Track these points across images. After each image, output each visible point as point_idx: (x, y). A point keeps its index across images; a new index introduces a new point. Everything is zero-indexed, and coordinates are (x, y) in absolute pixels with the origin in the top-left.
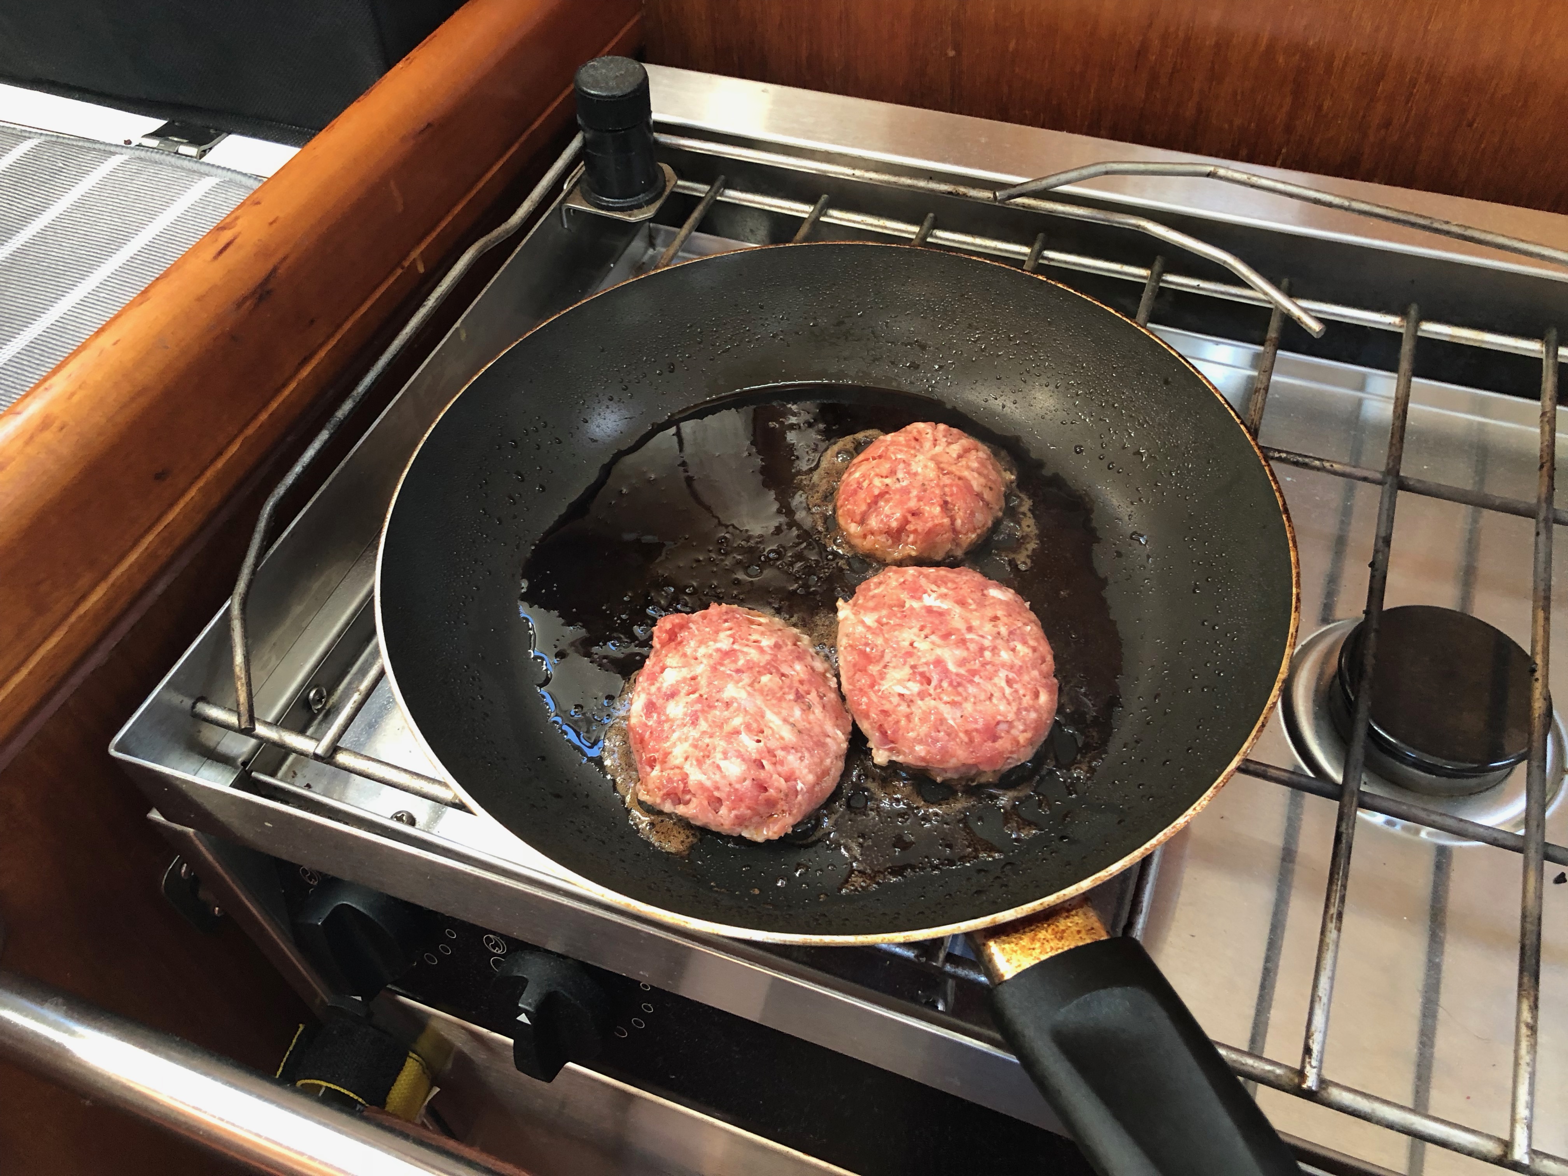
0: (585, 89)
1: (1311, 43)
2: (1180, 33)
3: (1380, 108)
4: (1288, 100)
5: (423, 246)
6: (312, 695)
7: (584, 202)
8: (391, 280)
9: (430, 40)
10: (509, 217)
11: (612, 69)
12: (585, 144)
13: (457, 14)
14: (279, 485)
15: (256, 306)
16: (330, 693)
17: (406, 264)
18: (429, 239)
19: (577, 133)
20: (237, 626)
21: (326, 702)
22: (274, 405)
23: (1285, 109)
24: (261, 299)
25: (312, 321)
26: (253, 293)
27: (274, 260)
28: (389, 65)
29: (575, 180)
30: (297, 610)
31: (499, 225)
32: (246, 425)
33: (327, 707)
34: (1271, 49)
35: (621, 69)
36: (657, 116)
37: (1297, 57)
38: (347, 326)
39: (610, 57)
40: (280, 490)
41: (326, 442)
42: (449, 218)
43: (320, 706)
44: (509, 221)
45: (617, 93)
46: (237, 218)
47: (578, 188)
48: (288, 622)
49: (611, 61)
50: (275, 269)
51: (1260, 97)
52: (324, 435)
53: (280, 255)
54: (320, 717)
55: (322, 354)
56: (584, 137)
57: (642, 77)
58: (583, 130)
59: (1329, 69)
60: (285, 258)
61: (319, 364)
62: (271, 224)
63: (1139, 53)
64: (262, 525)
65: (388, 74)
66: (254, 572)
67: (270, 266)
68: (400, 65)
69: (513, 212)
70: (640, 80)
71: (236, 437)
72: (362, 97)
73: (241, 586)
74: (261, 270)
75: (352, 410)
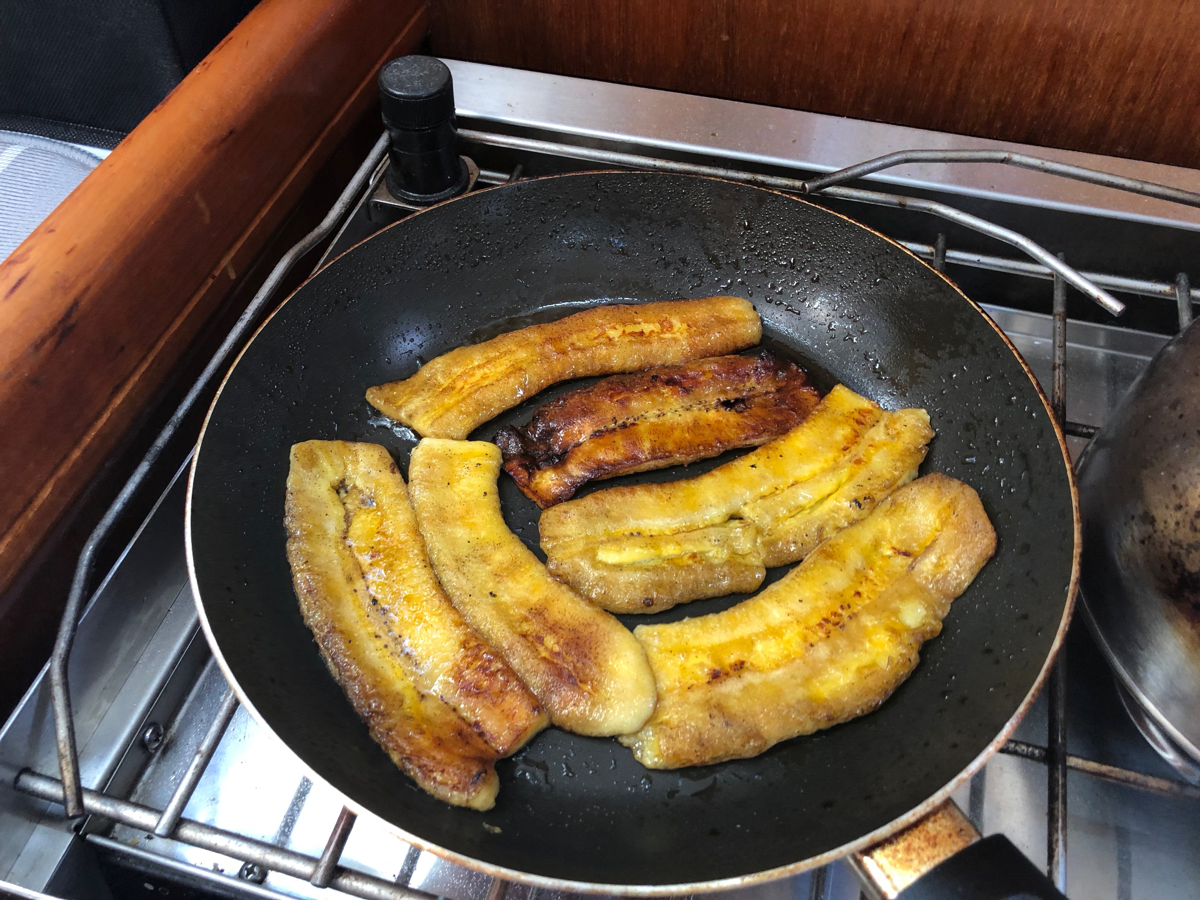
0: (391, 90)
1: (1069, 24)
2: (945, 16)
3: (1130, 82)
4: (1045, 76)
5: (233, 253)
6: (148, 735)
7: (391, 197)
8: (203, 292)
9: (226, 43)
10: (322, 221)
11: (415, 68)
12: (391, 143)
13: (252, 14)
14: (98, 527)
15: (58, 344)
16: (167, 727)
17: (217, 273)
18: (239, 245)
19: (382, 133)
20: (58, 692)
21: (163, 740)
22: (87, 440)
23: (1041, 84)
24: (63, 335)
25: (122, 348)
26: (53, 332)
27: (74, 293)
28: (186, 71)
29: (380, 175)
30: (125, 647)
31: (311, 229)
32: (57, 468)
33: (165, 742)
34: (1031, 31)
35: (424, 69)
36: (459, 111)
37: (1056, 37)
38: (161, 344)
39: (412, 57)
40: (100, 532)
41: (147, 474)
42: (257, 221)
43: (157, 745)
44: (322, 224)
45: (422, 93)
46: (29, 250)
47: (384, 182)
48: (118, 662)
49: (415, 62)
50: (76, 303)
51: (1017, 74)
52: (144, 467)
53: (81, 285)
54: (158, 754)
55: (136, 378)
56: (390, 135)
57: (446, 77)
58: (390, 130)
59: (1084, 49)
60: (88, 288)
61: (132, 389)
62: (68, 253)
63: (905, 34)
64: (81, 572)
65: (185, 81)
66: (75, 628)
67: (69, 299)
68: (197, 70)
69: (325, 214)
70: (445, 80)
71: (46, 482)
72: (159, 106)
73: (61, 646)
74: (62, 303)
75: (172, 438)
